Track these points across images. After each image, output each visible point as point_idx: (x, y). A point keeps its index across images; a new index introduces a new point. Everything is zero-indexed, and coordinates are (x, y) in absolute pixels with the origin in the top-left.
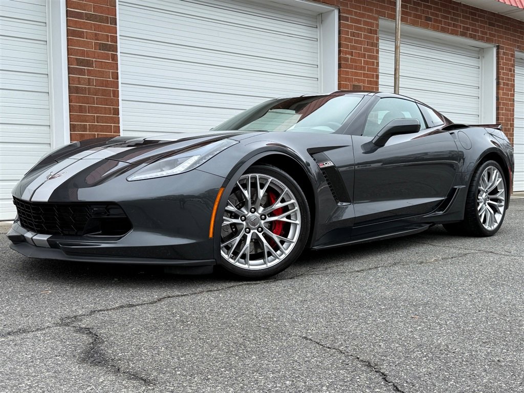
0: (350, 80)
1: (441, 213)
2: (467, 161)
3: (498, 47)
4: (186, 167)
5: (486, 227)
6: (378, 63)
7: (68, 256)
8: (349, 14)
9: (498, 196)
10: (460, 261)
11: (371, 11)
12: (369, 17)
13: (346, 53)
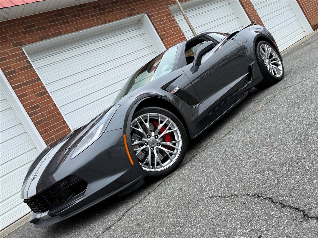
1: (250, 82)
2: (249, 49)
5: (277, 76)
6: (180, 28)
8: (152, 13)
9: (274, 57)
10: (275, 101)
11: (162, 5)
12: (163, 9)
13: (162, 32)
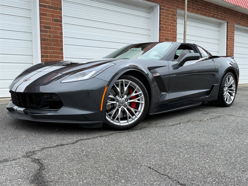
0: (164, 36)
1: (208, 96)
2: (220, 73)
3: (228, 23)
4: (90, 76)
5: (227, 102)
6: (176, 29)
7: (33, 119)
8: (164, 7)
9: (232, 88)
11: (174, 6)
12: (173, 8)
13: (163, 24)
